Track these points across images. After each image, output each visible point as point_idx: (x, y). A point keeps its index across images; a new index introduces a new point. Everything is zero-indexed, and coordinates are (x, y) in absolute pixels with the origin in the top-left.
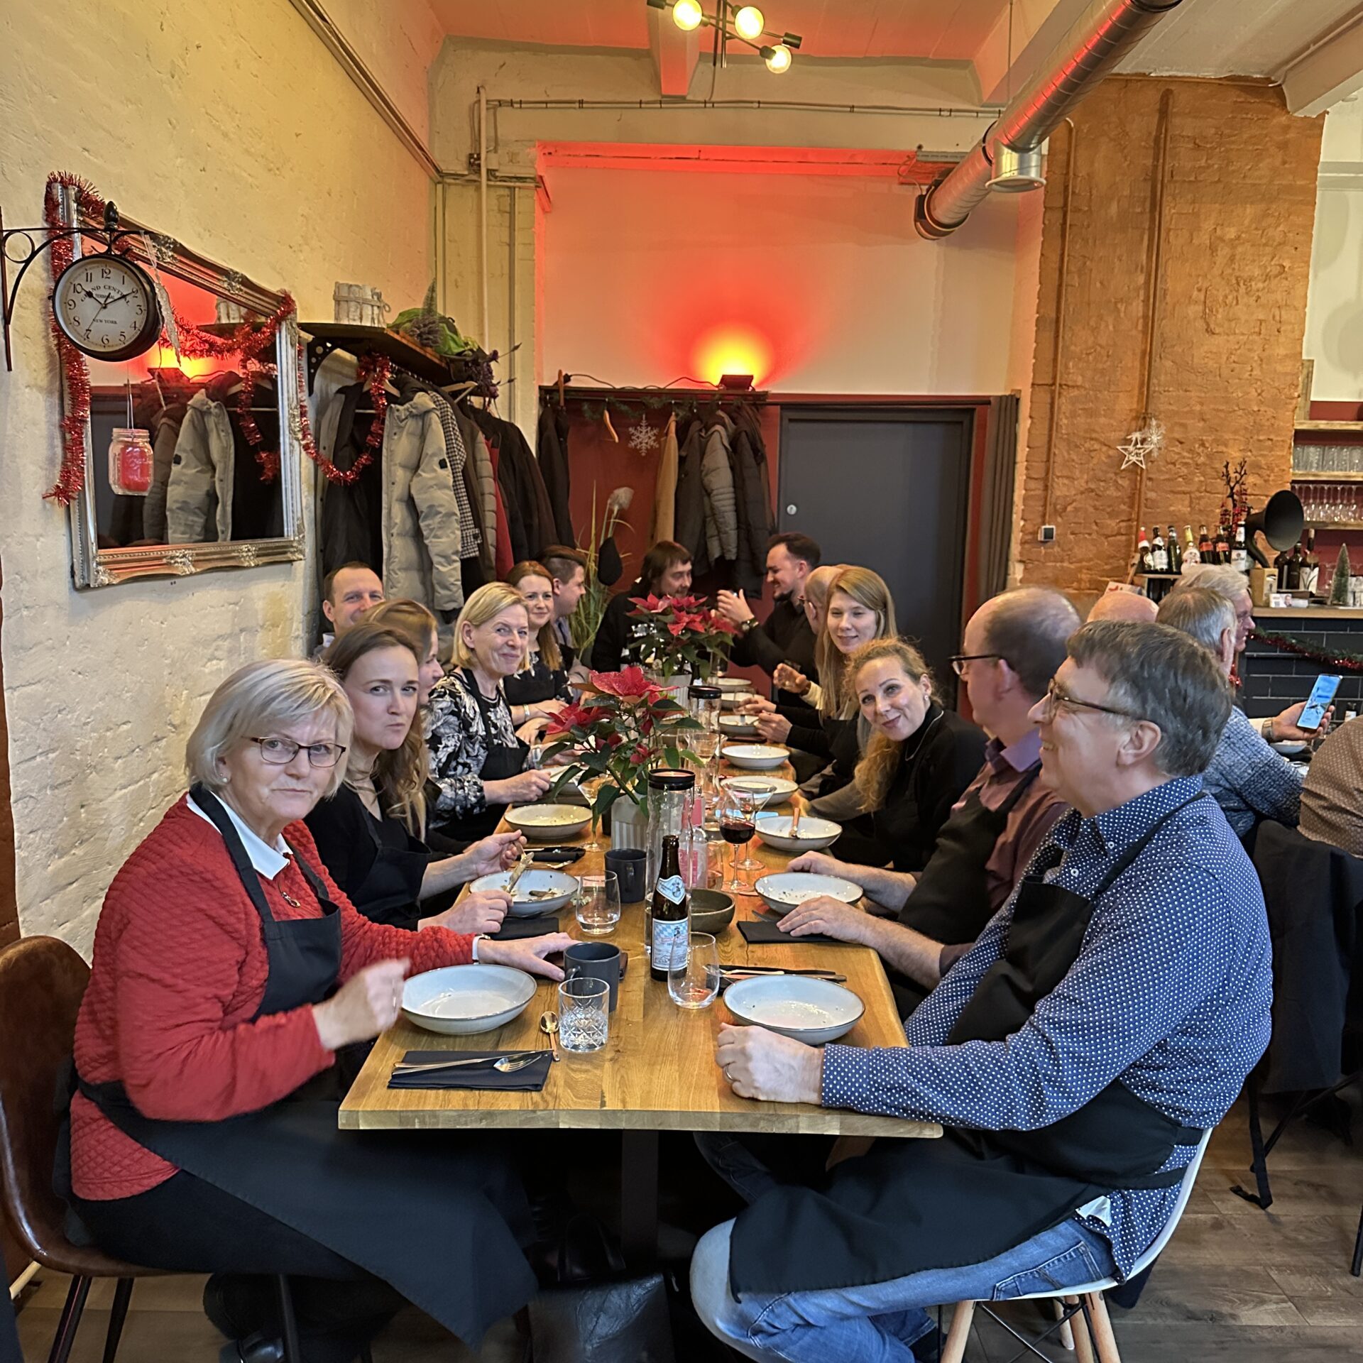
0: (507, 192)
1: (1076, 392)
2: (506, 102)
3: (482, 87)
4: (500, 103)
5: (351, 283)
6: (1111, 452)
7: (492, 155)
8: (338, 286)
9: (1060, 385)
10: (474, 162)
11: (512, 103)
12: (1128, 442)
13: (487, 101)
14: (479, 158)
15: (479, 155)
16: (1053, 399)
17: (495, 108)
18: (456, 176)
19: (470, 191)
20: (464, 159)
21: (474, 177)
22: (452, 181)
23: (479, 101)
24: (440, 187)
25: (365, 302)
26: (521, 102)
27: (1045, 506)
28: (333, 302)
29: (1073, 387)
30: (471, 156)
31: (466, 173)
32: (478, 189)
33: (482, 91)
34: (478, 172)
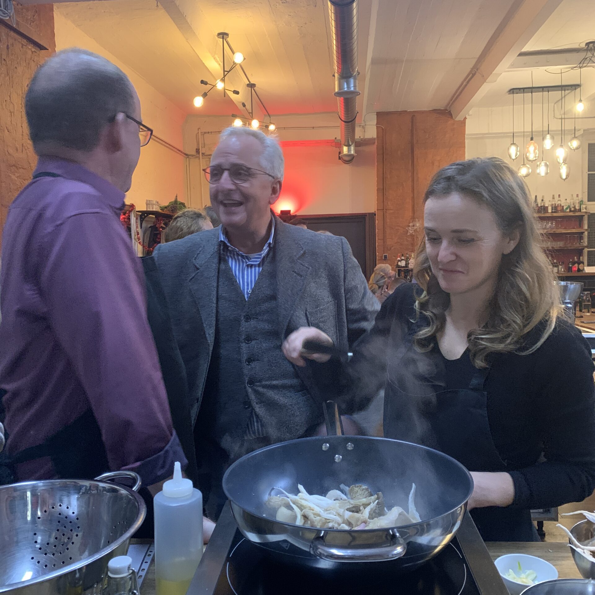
0: (208, 159)
1: (391, 211)
2: (207, 132)
3: (200, 128)
4: (205, 133)
5: (150, 200)
6: (405, 230)
7: (203, 149)
8: (147, 200)
9: (386, 209)
10: (198, 151)
11: (208, 132)
12: (409, 226)
13: (201, 133)
14: (199, 150)
15: (199, 149)
16: (384, 214)
17: (204, 134)
18: (192, 155)
19: (197, 160)
20: (195, 150)
21: (198, 155)
22: (191, 157)
23: (198, 133)
24: (188, 159)
25: (154, 204)
26: (211, 132)
27: (384, 248)
28: (146, 205)
29: (390, 210)
30: (197, 149)
31: (195, 154)
32: (199, 159)
33: (199, 129)
34: (199, 154)
